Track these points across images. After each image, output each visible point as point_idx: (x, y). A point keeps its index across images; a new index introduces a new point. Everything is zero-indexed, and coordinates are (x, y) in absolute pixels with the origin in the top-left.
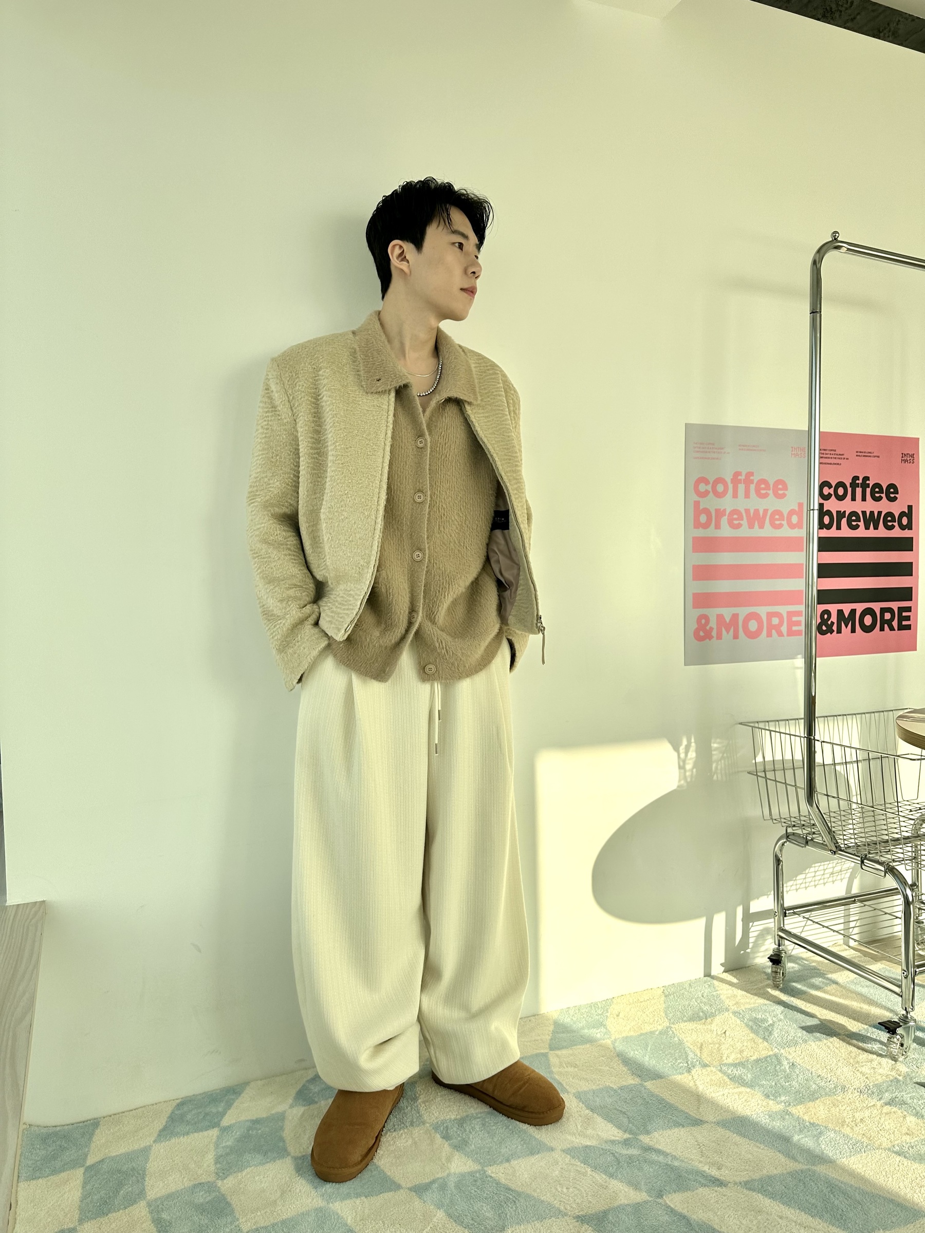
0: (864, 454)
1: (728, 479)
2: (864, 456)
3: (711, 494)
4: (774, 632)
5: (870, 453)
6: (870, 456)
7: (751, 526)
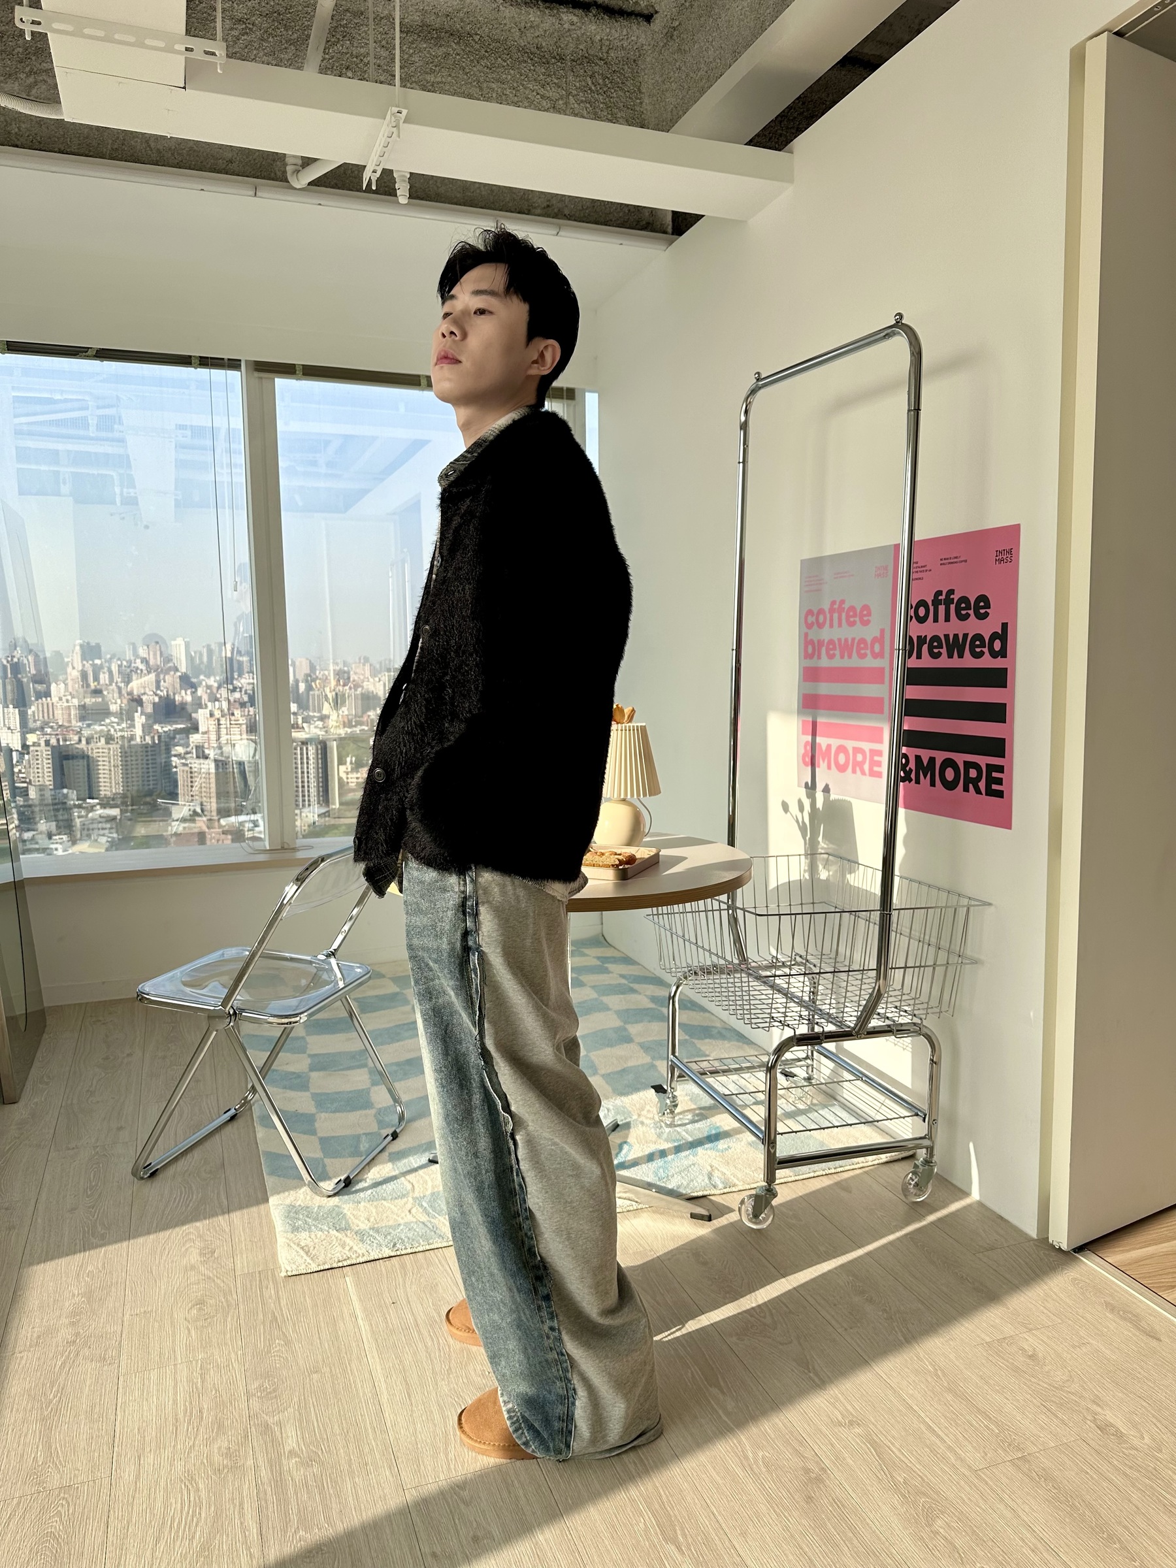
0: (949, 561)
1: (827, 610)
2: (949, 563)
3: (815, 627)
4: (858, 769)
5: (956, 558)
6: (956, 562)
7: (842, 657)
